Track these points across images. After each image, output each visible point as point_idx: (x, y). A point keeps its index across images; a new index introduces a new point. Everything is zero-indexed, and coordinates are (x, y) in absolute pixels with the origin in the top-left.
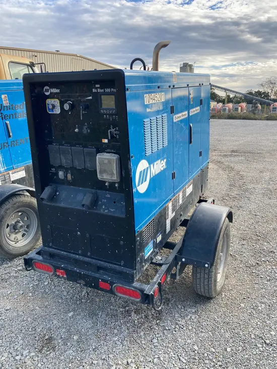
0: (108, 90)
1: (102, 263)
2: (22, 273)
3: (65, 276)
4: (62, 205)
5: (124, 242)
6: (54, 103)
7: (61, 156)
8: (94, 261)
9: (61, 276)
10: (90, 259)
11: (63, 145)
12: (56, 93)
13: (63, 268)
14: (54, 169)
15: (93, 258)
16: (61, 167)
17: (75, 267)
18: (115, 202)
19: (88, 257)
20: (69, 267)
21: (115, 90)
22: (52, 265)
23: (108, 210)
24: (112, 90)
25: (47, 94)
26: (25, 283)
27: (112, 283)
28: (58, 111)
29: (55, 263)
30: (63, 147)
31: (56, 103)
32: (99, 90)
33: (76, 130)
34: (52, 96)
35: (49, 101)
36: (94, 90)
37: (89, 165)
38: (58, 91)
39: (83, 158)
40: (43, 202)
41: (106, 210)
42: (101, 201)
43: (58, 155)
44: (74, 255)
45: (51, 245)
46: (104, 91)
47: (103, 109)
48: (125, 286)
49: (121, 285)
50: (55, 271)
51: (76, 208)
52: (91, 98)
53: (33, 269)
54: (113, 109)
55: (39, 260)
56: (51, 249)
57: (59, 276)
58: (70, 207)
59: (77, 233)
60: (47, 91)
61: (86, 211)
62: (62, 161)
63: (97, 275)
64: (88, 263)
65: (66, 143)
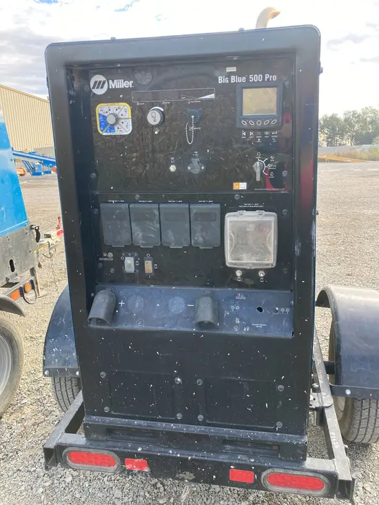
0: (256, 78)
1: (231, 431)
2: (8, 466)
3: (147, 470)
4: (139, 326)
5: (286, 386)
6: (117, 112)
7: (133, 225)
8: (213, 429)
9: (136, 470)
10: (203, 428)
11: (136, 202)
12: (124, 90)
13: (140, 455)
14: (111, 255)
15: (209, 425)
16: (131, 248)
17: (170, 447)
18: (260, 310)
19: (199, 424)
20: (158, 451)
21: (275, 78)
22: (115, 452)
23: (250, 326)
24: (267, 76)
25: (99, 92)
26: (23, 488)
27: (259, 470)
28: (125, 128)
29: (120, 446)
30: (137, 206)
31: (123, 112)
32: (233, 79)
33: (173, 168)
34: (113, 96)
35: (101, 109)
36: (221, 80)
37: (201, 239)
38: (128, 84)
39: (187, 225)
40: (91, 326)
41: (246, 326)
42: (229, 310)
43: (126, 224)
44: (164, 425)
45: (107, 409)
46: (248, 79)
47: (247, 118)
48: (291, 472)
49: (282, 471)
50: (123, 462)
51: (175, 329)
52: (212, 96)
53: (65, 465)
54: (271, 117)
55: (79, 446)
56: (108, 419)
57: (130, 472)
58: (160, 328)
59: (173, 382)
60: (99, 85)
61: (198, 335)
62: (135, 235)
63: (222, 458)
64: (199, 437)
65: (144, 197)
